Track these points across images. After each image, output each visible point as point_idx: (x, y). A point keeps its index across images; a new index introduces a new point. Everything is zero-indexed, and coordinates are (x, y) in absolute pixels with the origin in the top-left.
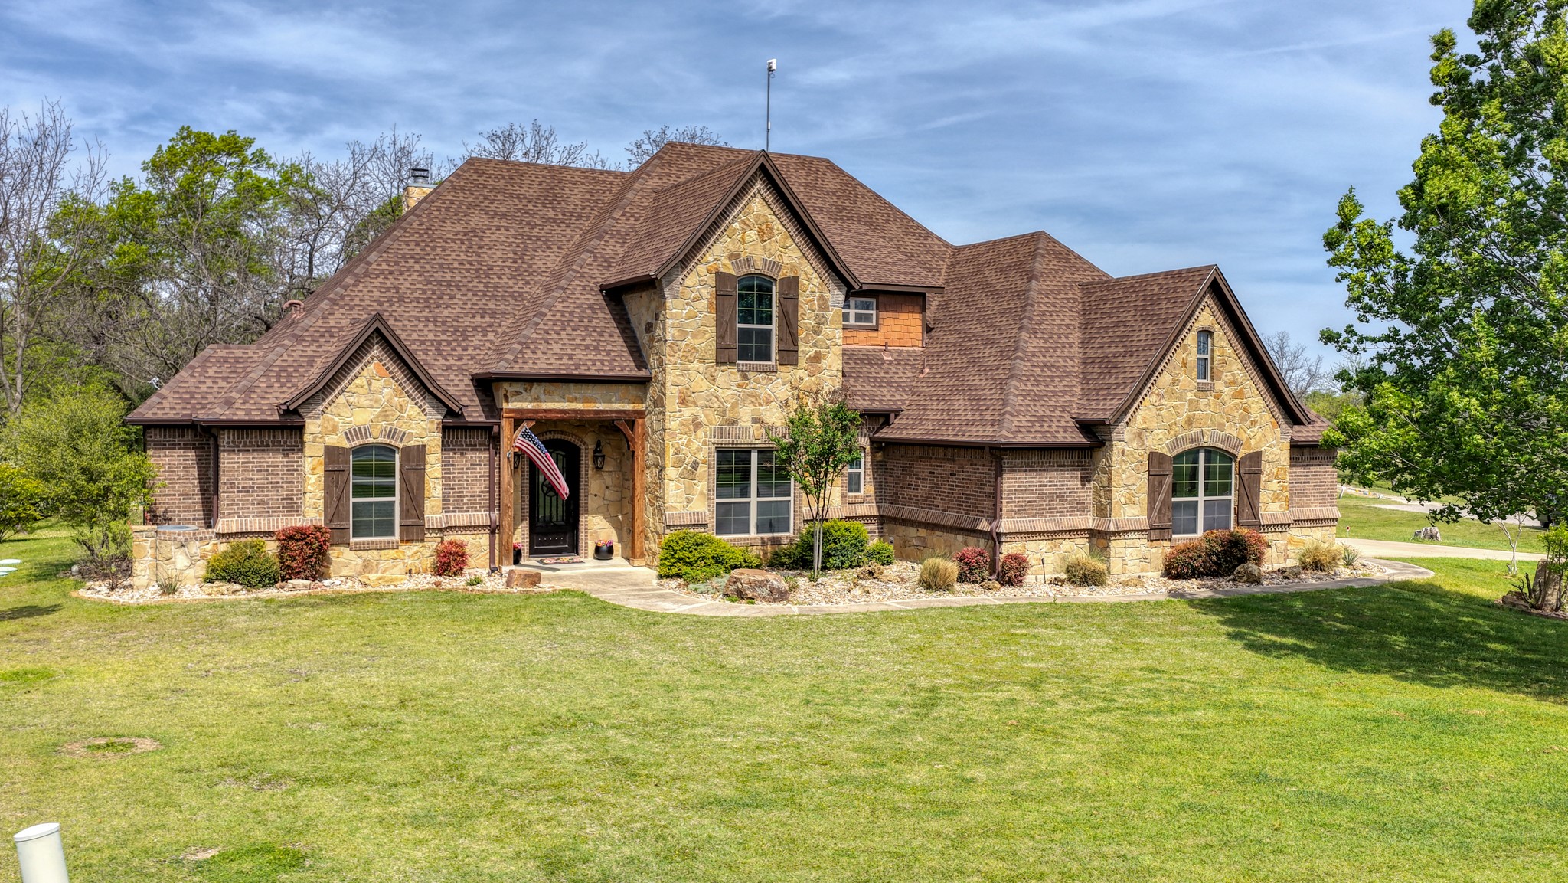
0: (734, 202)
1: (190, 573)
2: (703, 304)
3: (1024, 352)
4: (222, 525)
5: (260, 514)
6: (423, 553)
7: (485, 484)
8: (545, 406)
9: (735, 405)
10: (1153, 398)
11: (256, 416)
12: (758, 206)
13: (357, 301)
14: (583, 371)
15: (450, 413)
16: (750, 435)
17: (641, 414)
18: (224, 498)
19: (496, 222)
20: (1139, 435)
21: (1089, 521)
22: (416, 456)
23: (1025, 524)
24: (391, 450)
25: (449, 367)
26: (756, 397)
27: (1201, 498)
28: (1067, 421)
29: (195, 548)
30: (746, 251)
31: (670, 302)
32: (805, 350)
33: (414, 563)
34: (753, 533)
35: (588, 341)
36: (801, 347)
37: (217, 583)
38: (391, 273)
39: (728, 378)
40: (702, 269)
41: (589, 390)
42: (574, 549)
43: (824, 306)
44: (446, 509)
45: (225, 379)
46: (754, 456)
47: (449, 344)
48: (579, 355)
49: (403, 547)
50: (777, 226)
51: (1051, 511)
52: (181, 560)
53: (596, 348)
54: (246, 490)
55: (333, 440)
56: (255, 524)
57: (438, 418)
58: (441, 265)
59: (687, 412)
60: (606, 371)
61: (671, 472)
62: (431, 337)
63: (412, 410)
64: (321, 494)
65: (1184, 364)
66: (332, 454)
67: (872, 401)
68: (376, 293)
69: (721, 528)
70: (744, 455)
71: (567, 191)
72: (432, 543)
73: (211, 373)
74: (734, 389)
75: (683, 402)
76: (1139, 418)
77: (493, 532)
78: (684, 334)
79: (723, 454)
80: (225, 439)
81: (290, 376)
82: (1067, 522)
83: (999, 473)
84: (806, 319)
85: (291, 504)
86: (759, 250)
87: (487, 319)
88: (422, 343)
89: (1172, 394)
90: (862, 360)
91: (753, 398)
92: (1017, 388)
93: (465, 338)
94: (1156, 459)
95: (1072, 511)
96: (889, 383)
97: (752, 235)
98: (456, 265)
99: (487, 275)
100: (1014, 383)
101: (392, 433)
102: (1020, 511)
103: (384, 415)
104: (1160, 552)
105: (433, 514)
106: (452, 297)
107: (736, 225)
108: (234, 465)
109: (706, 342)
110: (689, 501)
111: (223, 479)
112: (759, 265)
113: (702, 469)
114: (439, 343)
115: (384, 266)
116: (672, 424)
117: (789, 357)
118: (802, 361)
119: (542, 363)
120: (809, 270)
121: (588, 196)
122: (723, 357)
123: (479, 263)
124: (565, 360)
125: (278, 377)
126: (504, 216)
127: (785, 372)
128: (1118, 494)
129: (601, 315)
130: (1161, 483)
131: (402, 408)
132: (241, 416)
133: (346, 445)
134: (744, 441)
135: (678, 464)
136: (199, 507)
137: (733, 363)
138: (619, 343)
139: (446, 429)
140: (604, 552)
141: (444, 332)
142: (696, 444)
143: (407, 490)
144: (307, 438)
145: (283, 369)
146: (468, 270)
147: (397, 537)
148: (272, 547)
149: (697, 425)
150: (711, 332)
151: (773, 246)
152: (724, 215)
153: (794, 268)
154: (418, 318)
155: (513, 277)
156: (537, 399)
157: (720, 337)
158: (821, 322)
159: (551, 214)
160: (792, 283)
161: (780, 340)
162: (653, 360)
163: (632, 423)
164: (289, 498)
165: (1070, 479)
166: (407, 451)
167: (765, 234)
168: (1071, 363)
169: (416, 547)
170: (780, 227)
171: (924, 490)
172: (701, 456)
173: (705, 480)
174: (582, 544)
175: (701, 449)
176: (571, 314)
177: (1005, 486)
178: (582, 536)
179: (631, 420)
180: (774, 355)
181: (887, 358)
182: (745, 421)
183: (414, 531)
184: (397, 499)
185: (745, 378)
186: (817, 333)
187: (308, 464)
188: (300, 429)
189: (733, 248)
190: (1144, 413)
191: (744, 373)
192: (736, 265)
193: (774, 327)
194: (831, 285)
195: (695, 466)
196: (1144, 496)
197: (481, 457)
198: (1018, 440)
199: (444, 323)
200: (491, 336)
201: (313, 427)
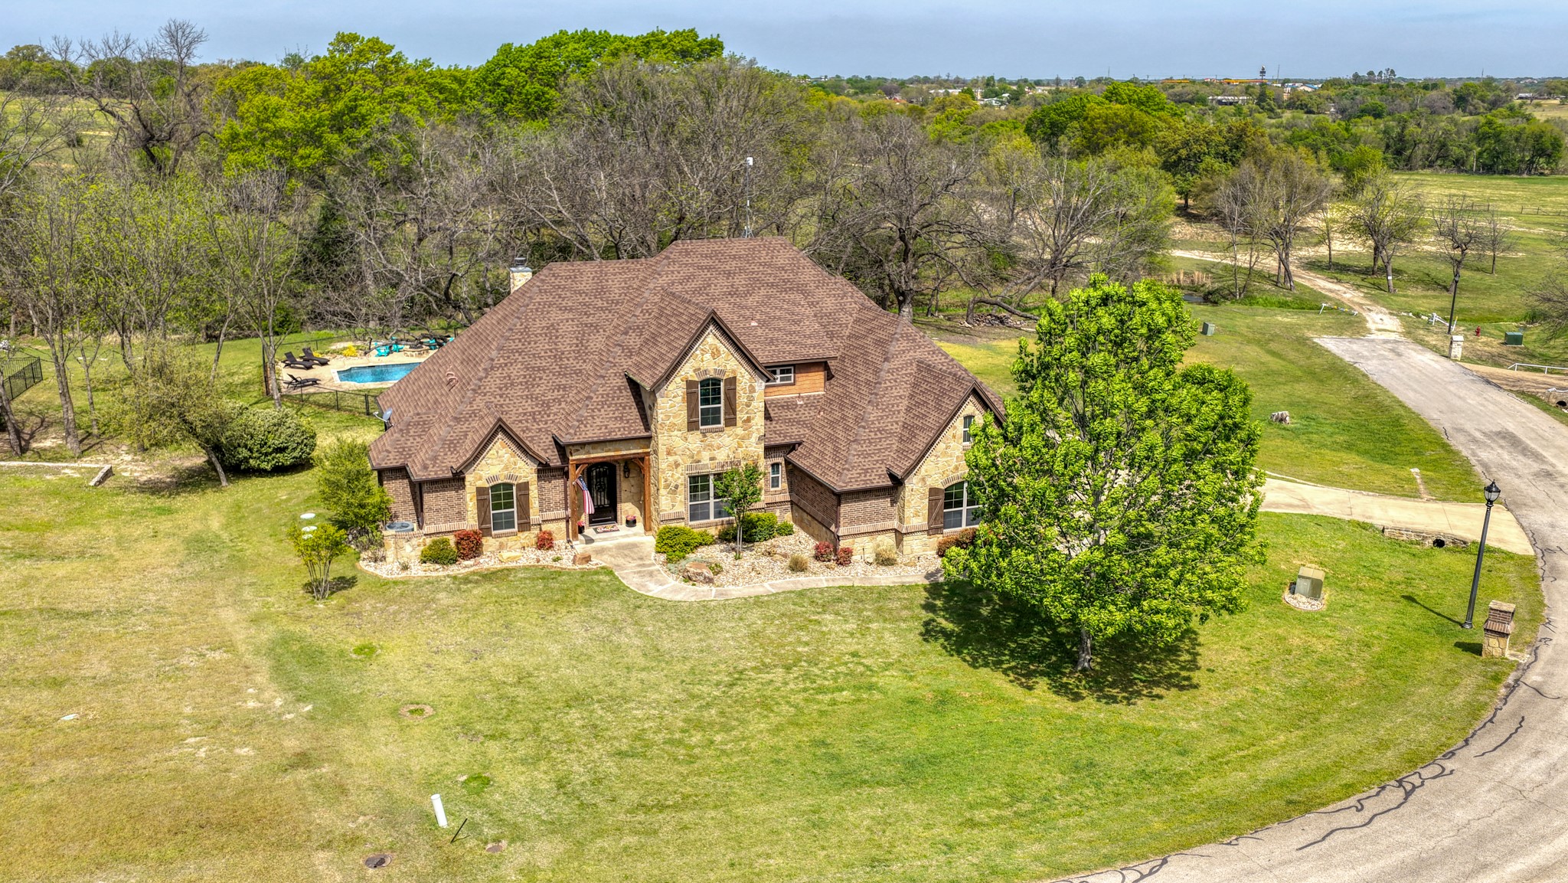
0: (697, 340)
1: (413, 553)
2: (679, 399)
3: (867, 421)
4: (426, 529)
5: (445, 522)
6: (531, 536)
7: (562, 496)
8: (592, 456)
9: (699, 452)
10: (933, 458)
11: (441, 475)
12: (712, 339)
13: (488, 389)
14: (613, 436)
15: (540, 464)
16: (708, 466)
17: (648, 454)
18: (426, 515)
19: (566, 315)
20: (923, 479)
21: (895, 524)
22: (524, 487)
23: (854, 529)
24: (511, 485)
25: (540, 430)
26: (712, 446)
27: (965, 508)
28: (883, 470)
29: (414, 541)
30: (704, 366)
31: (659, 400)
32: (741, 416)
33: (525, 542)
34: (712, 519)
35: (617, 414)
36: (739, 415)
37: (428, 564)
38: (506, 365)
39: (695, 438)
40: (678, 380)
41: (617, 445)
42: (615, 519)
43: (752, 390)
44: (541, 511)
45: (419, 436)
46: (712, 477)
47: (540, 413)
48: (611, 425)
49: (520, 534)
50: (722, 348)
51: (871, 520)
52: (408, 548)
53: (621, 418)
54: (437, 511)
55: (480, 484)
56: (443, 527)
57: (535, 467)
58: (534, 355)
59: (671, 459)
60: (626, 434)
61: (662, 491)
62: (530, 410)
63: (521, 463)
64: (476, 511)
65: (954, 437)
66: (480, 491)
67: (785, 437)
68: (498, 382)
69: (693, 517)
70: (705, 477)
71: (610, 282)
72: (535, 531)
73: (412, 433)
74: (698, 444)
75: (669, 454)
76: (923, 469)
77: (568, 521)
78: (668, 417)
79: (693, 479)
80: (425, 487)
81: (455, 446)
82: (880, 526)
83: (839, 504)
84: (741, 398)
85: (461, 516)
86: (712, 364)
87: (561, 392)
88: (525, 414)
89: (945, 454)
90: (783, 406)
91: (710, 447)
92: (855, 450)
93: (549, 407)
94: (933, 491)
95: (884, 519)
96: (798, 422)
97: (708, 356)
98: (543, 354)
99: (561, 359)
100: (855, 446)
101: (511, 477)
102: (851, 522)
103: (506, 468)
104: (936, 540)
105: (535, 516)
106: (541, 379)
107: (698, 352)
108: (430, 499)
109: (682, 418)
110: (673, 506)
111: (425, 507)
112: (712, 373)
113: (681, 488)
114: (534, 413)
115: (502, 361)
116: (663, 466)
117: (731, 422)
118: (739, 422)
119: (590, 434)
120: (743, 371)
121: (623, 285)
122: (692, 426)
123: (556, 350)
124: (603, 430)
125: (449, 447)
126: (571, 310)
127: (729, 430)
128: (909, 512)
129: (625, 393)
130: (936, 504)
131: (515, 464)
132: (432, 476)
133: (487, 485)
134: (704, 471)
135: (667, 486)
136: (412, 507)
137: (698, 429)
138: (635, 412)
139: (539, 471)
140: (631, 523)
141: (537, 405)
142: (678, 475)
143: (520, 506)
144: (467, 483)
145: (451, 442)
146: (549, 357)
147: (516, 529)
148: (452, 540)
149: (677, 465)
150: (684, 413)
151: (721, 360)
152: (691, 348)
153: (734, 371)
154: (522, 397)
155: (576, 358)
156: (589, 453)
157: (690, 416)
158: (751, 399)
159: (600, 303)
160: (732, 381)
161: (725, 413)
162: (652, 427)
163: (642, 459)
164: (459, 512)
165: (884, 503)
166: (519, 486)
167: (715, 354)
168: (895, 426)
169: (526, 533)
170: (724, 348)
171: (809, 495)
172: (680, 482)
173: (683, 494)
174: (619, 518)
175: (680, 478)
176: (607, 395)
177: (842, 511)
178: (619, 513)
179: (642, 458)
180: (722, 421)
181: (800, 403)
182: (705, 460)
183: (525, 526)
184: (515, 509)
185: (705, 436)
186: (748, 406)
187: (468, 497)
188: (463, 479)
189: (696, 366)
190: (927, 466)
191: (704, 434)
192: (698, 375)
193: (722, 405)
194: (757, 378)
195: (677, 487)
196: (926, 512)
197: (560, 482)
198: (849, 488)
199: (537, 399)
200: (563, 405)
201: (469, 478)
